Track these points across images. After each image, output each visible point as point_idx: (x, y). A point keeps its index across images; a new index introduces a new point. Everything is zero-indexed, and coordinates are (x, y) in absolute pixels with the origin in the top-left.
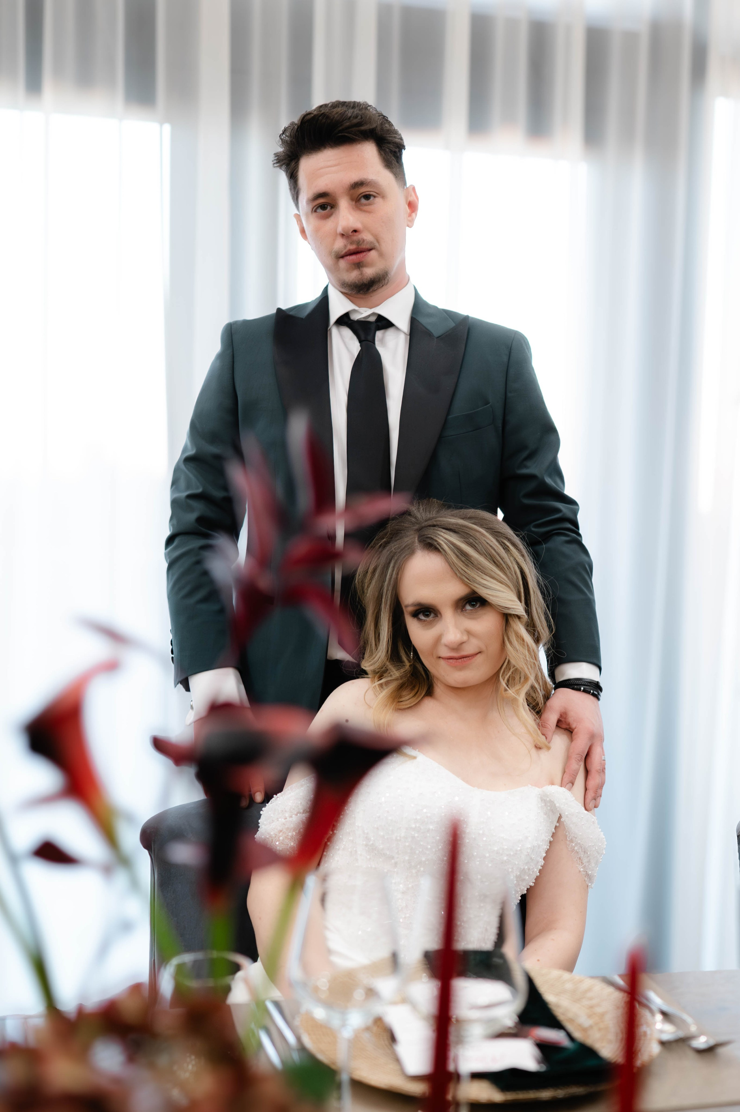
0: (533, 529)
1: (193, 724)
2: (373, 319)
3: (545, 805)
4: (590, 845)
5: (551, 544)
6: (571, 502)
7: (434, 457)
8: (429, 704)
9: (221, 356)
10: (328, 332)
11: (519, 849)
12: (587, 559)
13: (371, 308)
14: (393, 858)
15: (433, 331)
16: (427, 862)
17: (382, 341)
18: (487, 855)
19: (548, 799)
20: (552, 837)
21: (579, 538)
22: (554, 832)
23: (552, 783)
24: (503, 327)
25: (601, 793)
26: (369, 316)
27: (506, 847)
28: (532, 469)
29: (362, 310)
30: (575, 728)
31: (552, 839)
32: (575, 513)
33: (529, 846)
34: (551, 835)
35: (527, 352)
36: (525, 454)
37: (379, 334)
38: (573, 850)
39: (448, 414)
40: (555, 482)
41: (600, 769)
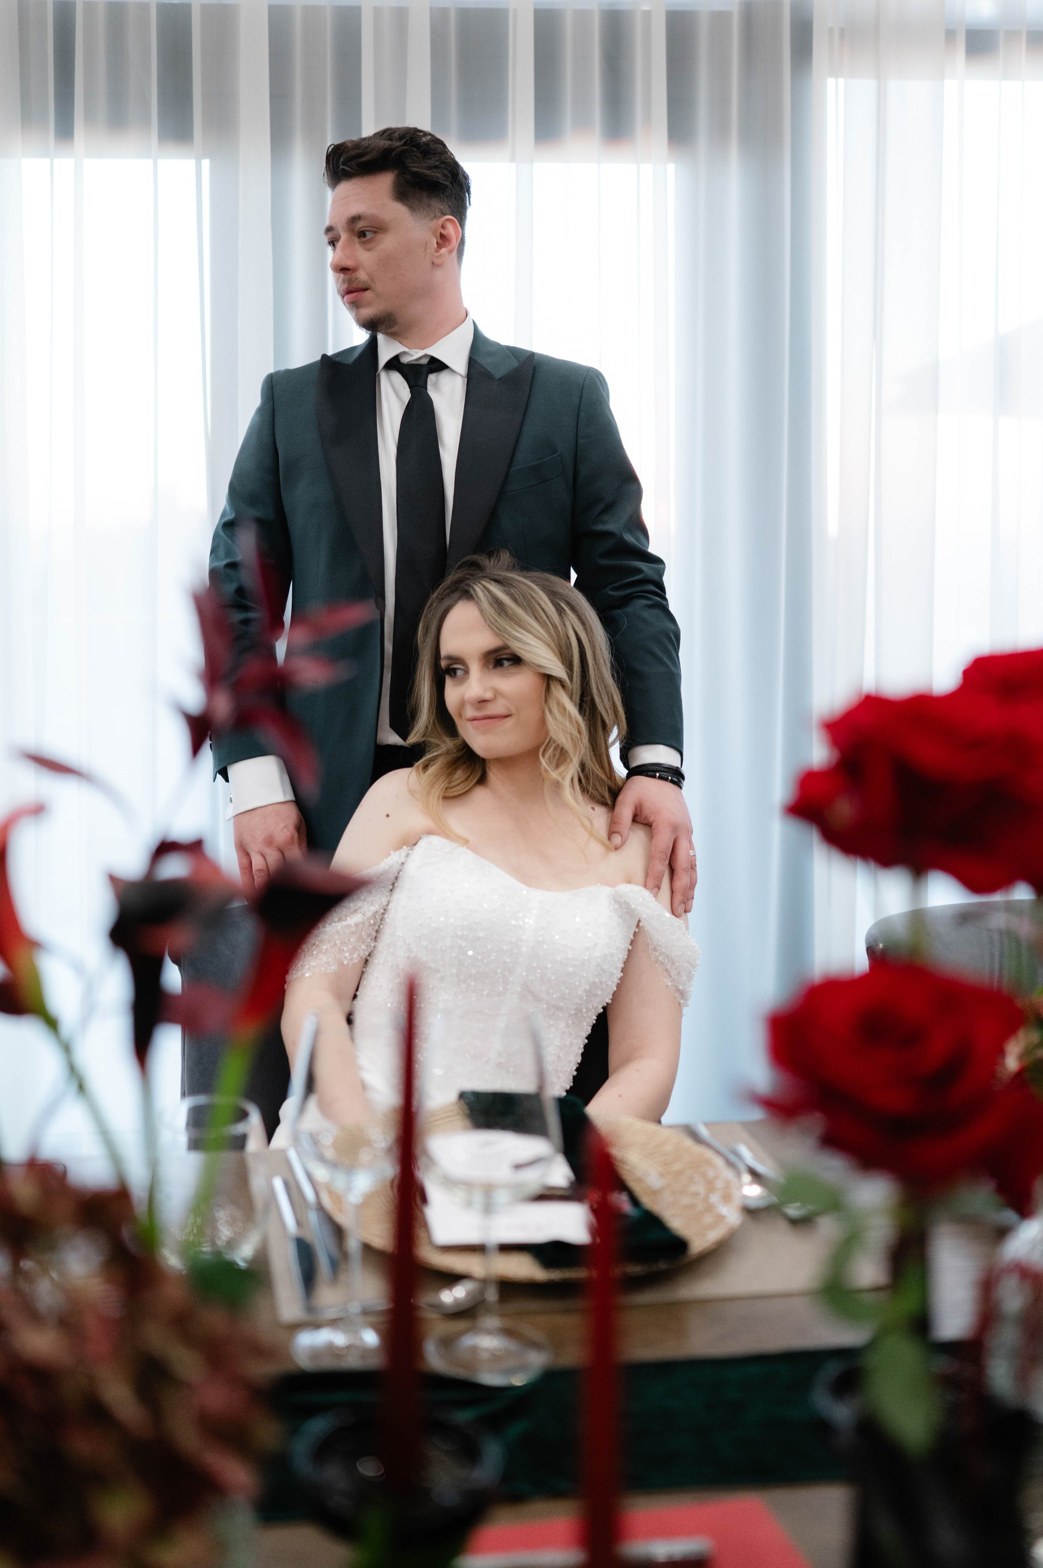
0: (610, 593)
1: (233, 819)
2: (425, 361)
3: (620, 907)
4: (677, 954)
5: (630, 609)
6: (658, 561)
7: (494, 514)
8: (480, 795)
9: (260, 411)
10: (377, 378)
11: (586, 958)
12: (672, 627)
13: (423, 349)
14: (438, 971)
15: (493, 373)
16: (478, 976)
17: (436, 385)
18: (549, 966)
19: (622, 900)
20: (631, 944)
21: (664, 602)
22: (633, 938)
23: (629, 882)
24: (574, 363)
25: (694, 894)
26: (420, 358)
27: (570, 956)
28: (611, 525)
29: (412, 351)
30: (654, 821)
31: (630, 948)
32: (661, 573)
33: (599, 955)
34: (629, 943)
35: (602, 391)
36: (600, 507)
37: (432, 378)
38: (657, 961)
39: (510, 467)
40: (637, 539)
41: (687, 867)
